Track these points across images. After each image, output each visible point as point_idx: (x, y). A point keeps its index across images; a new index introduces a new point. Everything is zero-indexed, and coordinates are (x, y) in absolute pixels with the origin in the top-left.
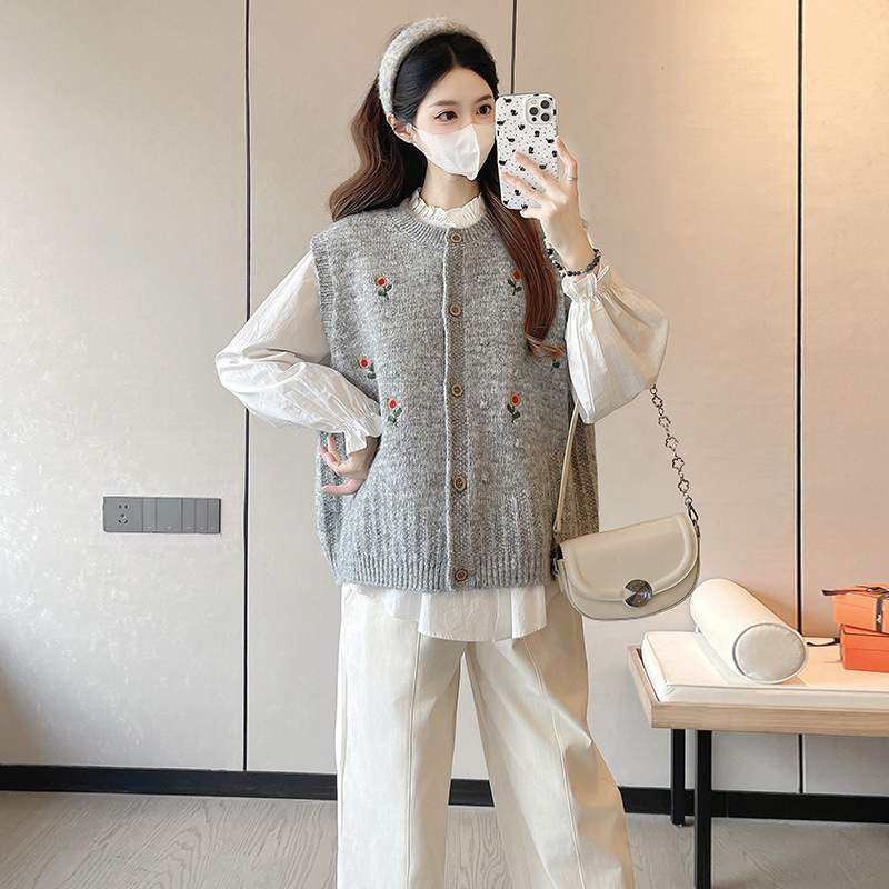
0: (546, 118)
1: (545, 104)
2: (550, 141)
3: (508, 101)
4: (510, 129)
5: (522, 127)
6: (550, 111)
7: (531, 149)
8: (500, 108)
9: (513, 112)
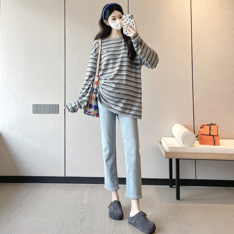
0: (132, 18)
1: (132, 16)
2: (133, 22)
3: (125, 15)
4: (125, 20)
5: (127, 20)
6: (133, 17)
7: (129, 24)
8: (124, 17)
9: (126, 17)
